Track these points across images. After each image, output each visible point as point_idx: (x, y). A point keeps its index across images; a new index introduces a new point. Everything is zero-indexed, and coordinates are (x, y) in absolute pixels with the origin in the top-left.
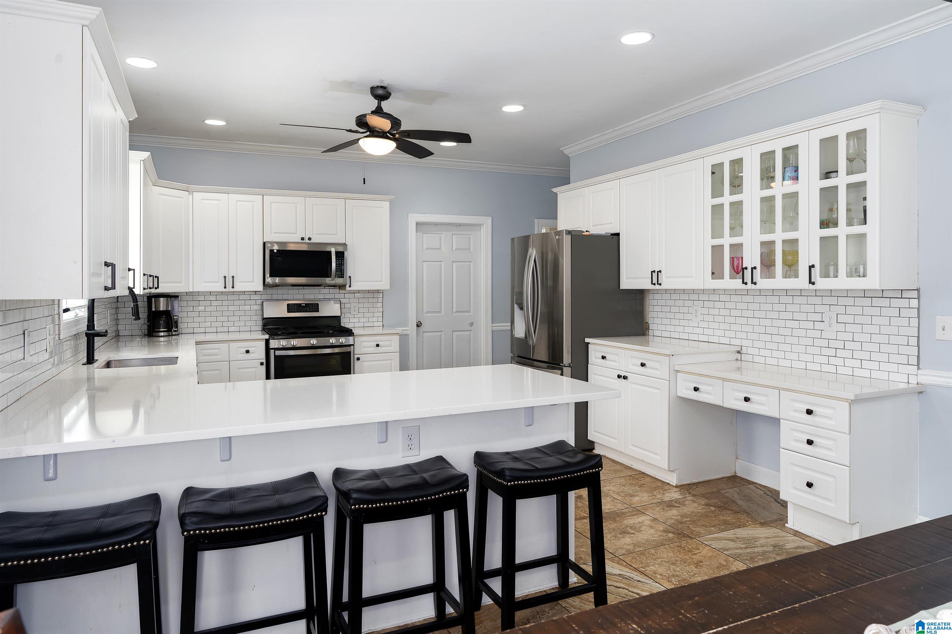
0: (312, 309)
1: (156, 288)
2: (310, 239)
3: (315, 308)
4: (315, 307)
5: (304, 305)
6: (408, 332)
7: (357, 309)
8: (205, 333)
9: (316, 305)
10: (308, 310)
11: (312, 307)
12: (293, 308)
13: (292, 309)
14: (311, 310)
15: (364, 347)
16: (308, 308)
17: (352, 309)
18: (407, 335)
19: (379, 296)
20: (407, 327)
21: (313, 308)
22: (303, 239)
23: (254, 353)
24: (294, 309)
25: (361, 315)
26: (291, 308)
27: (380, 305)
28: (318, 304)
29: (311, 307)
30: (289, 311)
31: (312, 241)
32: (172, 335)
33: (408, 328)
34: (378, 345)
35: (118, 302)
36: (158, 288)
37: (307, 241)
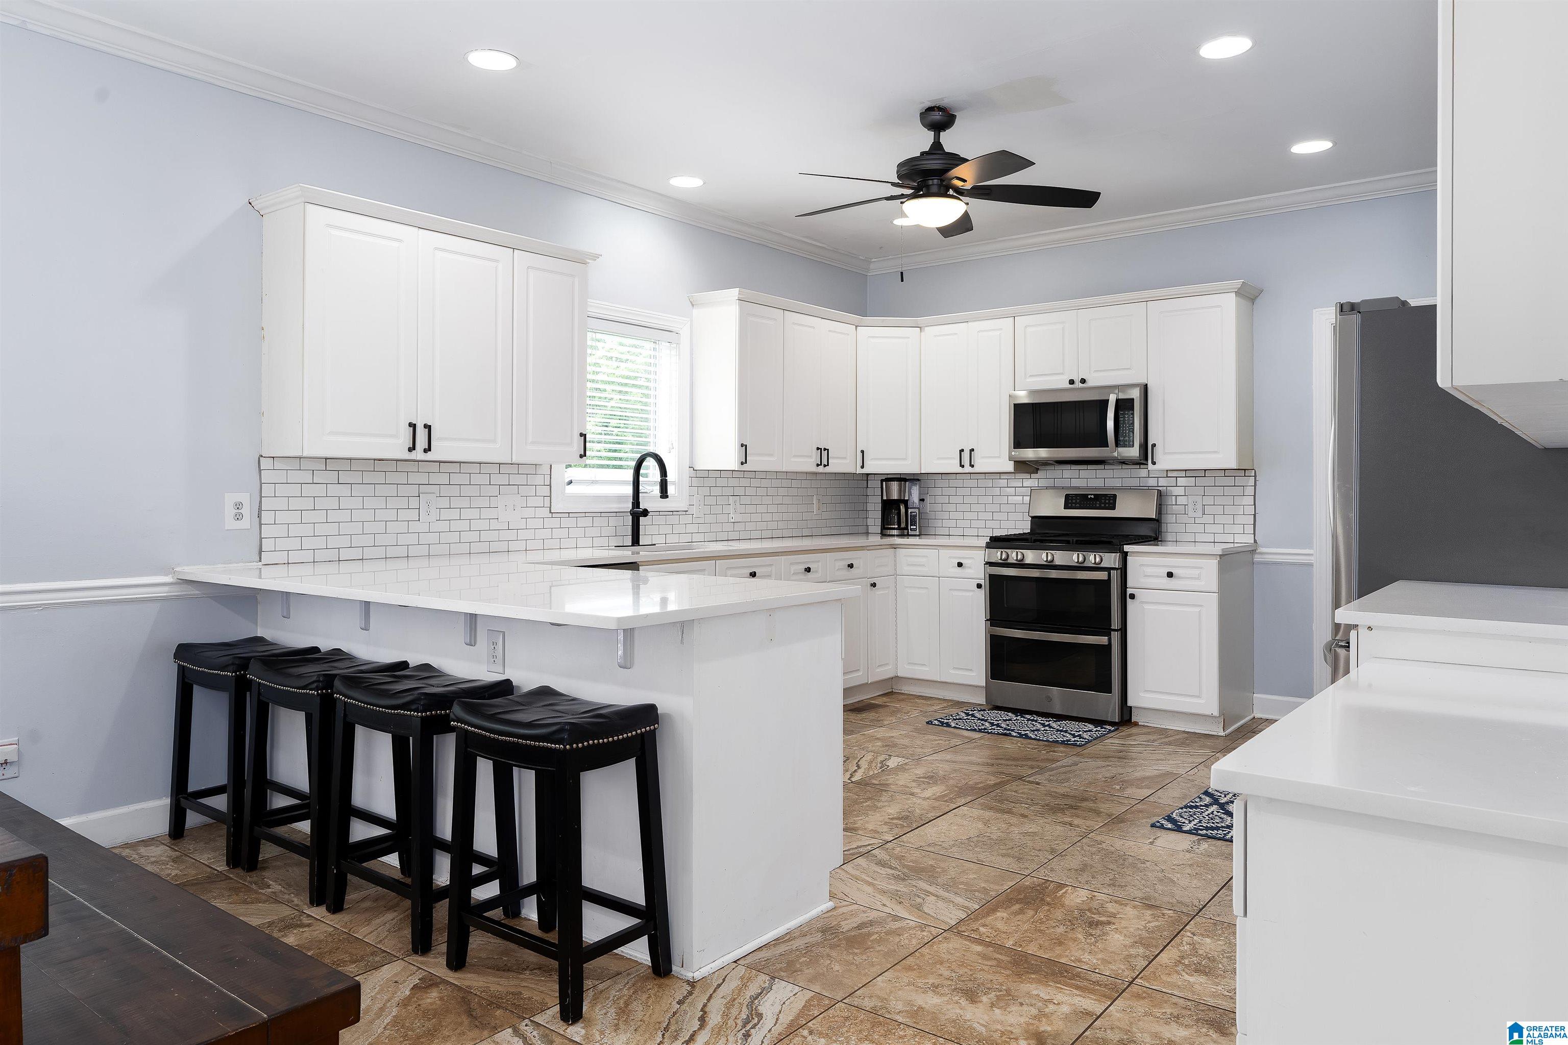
0: (1105, 503)
1: (825, 466)
2: (1083, 381)
3: (1109, 503)
4: (1107, 500)
5: (1092, 496)
6: (1312, 559)
7: (1199, 507)
8: (949, 535)
9: (1111, 497)
10: (1098, 505)
11: (1106, 499)
12: (1074, 501)
13: (1072, 503)
14: (1103, 505)
15: (1146, 576)
16: (1098, 502)
17: (1191, 507)
18: (1311, 565)
19: (1248, 484)
20: (1311, 548)
21: (1107, 501)
22: (1072, 382)
23: (970, 567)
24: (1076, 503)
25: (1208, 519)
26: (1071, 501)
27: (1250, 500)
28: (1115, 496)
29: (1103, 501)
30: (1066, 507)
31: (1090, 384)
32: (908, 535)
33: (1311, 552)
34: (1170, 575)
35: (867, 487)
36: (828, 465)
37: (1078, 385)
